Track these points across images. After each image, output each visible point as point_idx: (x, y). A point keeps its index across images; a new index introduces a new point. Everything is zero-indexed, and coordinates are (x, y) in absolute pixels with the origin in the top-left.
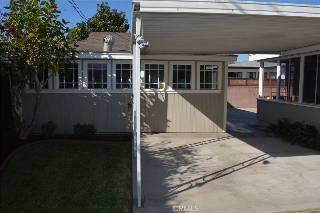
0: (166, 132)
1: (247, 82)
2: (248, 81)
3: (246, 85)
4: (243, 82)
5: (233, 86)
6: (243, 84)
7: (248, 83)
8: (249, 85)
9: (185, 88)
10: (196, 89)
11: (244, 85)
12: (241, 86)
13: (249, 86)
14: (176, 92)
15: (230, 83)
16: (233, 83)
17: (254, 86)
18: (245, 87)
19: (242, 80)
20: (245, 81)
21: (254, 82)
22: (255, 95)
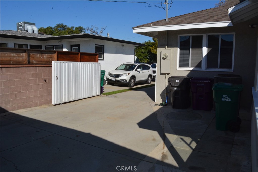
1: (29, 56)
2: (31, 55)
3: (29, 62)
4: (23, 56)
6: (23, 61)
7: (31, 59)
8: (34, 62)
11: (25, 63)
12: (18, 64)
13: (34, 65)
17: (44, 65)
18: (26, 68)
19: (19, 54)
20: (26, 56)
21: (42, 58)
22: (46, 81)
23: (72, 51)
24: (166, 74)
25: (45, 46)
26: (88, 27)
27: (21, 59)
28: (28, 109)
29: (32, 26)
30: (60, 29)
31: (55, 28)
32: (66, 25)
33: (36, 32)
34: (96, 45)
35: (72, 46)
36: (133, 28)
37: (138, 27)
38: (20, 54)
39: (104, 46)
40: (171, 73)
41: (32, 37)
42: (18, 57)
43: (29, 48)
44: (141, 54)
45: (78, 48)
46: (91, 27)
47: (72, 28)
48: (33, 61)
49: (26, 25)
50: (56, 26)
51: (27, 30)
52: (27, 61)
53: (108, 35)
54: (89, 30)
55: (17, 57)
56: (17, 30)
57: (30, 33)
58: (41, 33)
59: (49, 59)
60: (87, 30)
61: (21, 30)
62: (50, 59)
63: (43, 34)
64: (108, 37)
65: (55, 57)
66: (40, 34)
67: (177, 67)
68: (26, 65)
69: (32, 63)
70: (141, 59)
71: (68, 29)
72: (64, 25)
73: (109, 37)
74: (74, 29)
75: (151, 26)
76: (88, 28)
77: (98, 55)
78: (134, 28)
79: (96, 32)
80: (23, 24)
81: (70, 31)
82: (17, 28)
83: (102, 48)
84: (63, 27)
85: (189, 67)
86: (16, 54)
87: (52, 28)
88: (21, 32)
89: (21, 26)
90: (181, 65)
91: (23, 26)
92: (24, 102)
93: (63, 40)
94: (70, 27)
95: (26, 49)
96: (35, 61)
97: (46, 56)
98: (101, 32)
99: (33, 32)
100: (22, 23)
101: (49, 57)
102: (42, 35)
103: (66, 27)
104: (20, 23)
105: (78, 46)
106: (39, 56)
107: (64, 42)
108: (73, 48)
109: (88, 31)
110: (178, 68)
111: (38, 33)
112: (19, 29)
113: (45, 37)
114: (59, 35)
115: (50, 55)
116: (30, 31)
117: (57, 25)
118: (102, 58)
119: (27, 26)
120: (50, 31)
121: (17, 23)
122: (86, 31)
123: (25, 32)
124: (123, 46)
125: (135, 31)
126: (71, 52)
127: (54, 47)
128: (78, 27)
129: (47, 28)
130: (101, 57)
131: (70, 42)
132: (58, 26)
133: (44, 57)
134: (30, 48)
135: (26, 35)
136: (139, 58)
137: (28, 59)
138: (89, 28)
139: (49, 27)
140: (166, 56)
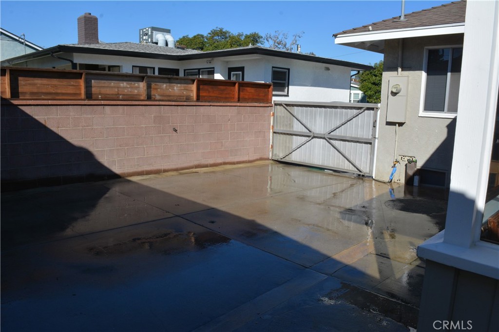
1: (149, 87)
2: (153, 85)
3: (149, 98)
4: (138, 87)
5: (103, 102)
6: (139, 95)
7: (153, 92)
8: (158, 97)
11: (142, 98)
12: (130, 100)
13: (157, 103)
15: (94, 90)
16: (104, 91)
17: (173, 103)
18: (144, 107)
19: (133, 83)
20: (144, 86)
21: (170, 90)
22: (176, 131)
23: (230, 79)
24: (397, 125)
25: (185, 70)
26: (269, 33)
27: (136, 91)
28: (145, 176)
29: (165, 33)
30: (216, 38)
31: (207, 36)
32: (228, 30)
33: (171, 45)
34: (273, 67)
35: (231, 70)
36: (335, 36)
37: (344, 33)
38: (135, 84)
39: (289, 70)
40: (407, 122)
41: (162, 53)
42: (131, 87)
43: (157, 73)
44: (370, 85)
45: (241, 73)
46: (275, 34)
47: (240, 35)
48: (155, 95)
49: (154, 32)
50: (209, 34)
51: (157, 41)
52: (144, 95)
53: (299, 49)
54: (270, 40)
55: (129, 88)
56: (140, 42)
57: (160, 47)
58: (179, 46)
59: (183, 93)
60: (267, 39)
61: (146, 42)
62: (185, 93)
63: (183, 49)
64: (298, 53)
65: (193, 89)
66: (178, 48)
67: (419, 110)
68: (143, 102)
69: (154, 99)
70: (370, 95)
71: (232, 38)
72: (224, 30)
73: (300, 52)
74: (243, 38)
75: (369, 31)
76: (268, 36)
77: (272, 87)
78: (337, 35)
79: (284, 43)
80: (150, 31)
81: (236, 41)
82: (140, 38)
83: (285, 73)
84: (222, 33)
85: (444, 111)
86: (127, 83)
87: (202, 36)
88: (146, 45)
89: (147, 34)
90: (427, 108)
91: (150, 34)
92: (138, 165)
93: (216, 59)
94: (237, 35)
95: (152, 75)
96: (158, 95)
97: (177, 87)
98: (294, 42)
99: (167, 45)
100: (148, 30)
101: (183, 88)
102: (181, 50)
103: (227, 35)
104: (145, 30)
105: (242, 69)
106: (166, 87)
107: (217, 63)
108: (232, 73)
109: (268, 41)
110: (422, 113)
111: (176, 47)
112: (143, 40)
113: (187, 54)
114: (213, 50)
115: (185, 85)
116: (161, 44)
117: (211, 31)
118: (286, 93)
119: (156, 35)
120: (199, 43)
121: (140, 30)
122: (265, 41)
123: (154, 44)
124: (328, 69)
125: (339, 40)
126: (229, 81)
127: (199, 71)
128: (250, 34)
129: (195, 37)
130: (283, 91)
131: (227, 62)
132: (214, 33)
133: (174, 90)
134: (159, 74)
135: (152, 51)
136: (366, 93)
137: (147, 92)
138: (270, 35)
139: (198, 35)
140: (398, 89)
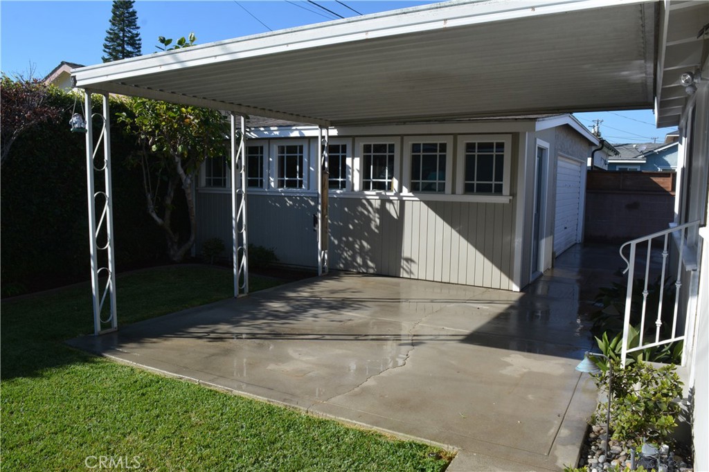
0: (400, 277)
9: (435, 190)
10: (453, 192)
14: (417, 199)
